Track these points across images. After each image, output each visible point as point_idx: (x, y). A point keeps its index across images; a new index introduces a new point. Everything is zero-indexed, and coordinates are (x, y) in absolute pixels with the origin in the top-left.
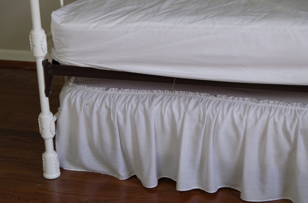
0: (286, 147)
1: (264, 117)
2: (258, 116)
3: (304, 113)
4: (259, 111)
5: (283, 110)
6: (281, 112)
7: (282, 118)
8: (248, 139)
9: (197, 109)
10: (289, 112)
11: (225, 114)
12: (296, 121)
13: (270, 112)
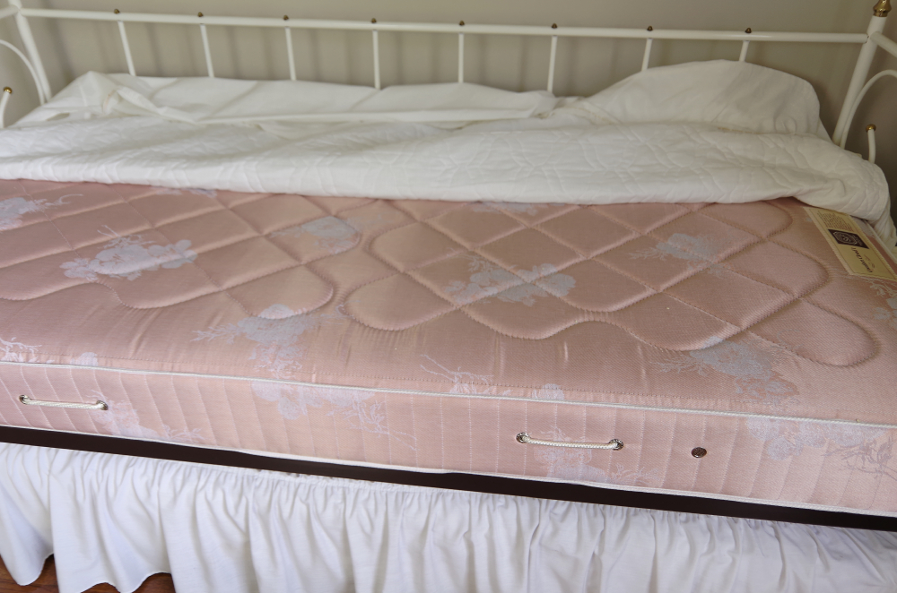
0: (237, 538)
1: (189, 489)
2: (178, 489)
3: (258, 483)
4: (180, 477)
5: (222, 478)
6: (218, 479)
7: (220, 494)
8: (167, 525)
9: (69, 470)
10: (233, 481)
11: (119, 482)
12: (244, 500)
13: (199, 478)
